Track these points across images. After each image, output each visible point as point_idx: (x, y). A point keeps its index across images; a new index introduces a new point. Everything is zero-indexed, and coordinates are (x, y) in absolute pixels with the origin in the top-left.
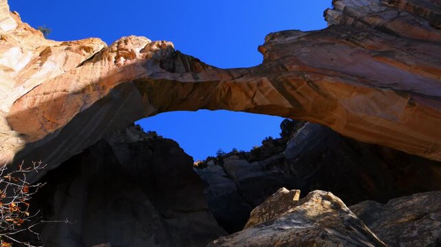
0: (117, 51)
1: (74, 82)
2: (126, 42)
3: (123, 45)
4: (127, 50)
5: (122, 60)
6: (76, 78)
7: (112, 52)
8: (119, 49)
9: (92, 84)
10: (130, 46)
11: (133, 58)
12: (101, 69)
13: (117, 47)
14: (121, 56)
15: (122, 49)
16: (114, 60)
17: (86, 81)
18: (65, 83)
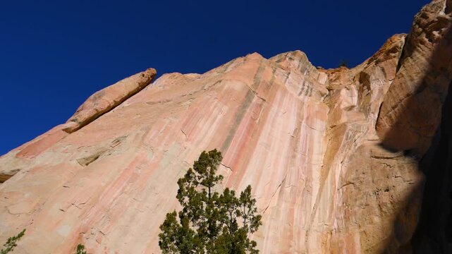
0: (424, 31)
1: (409, 83)
2: (425, 16)
3: (424, 21)
4: (433, 22)
5: (436, 33)
6: (407, 79)
7: (419, 34)
8: (424, 27)
9: (428, 73)
10: (432, 17)
11: (446, 24)
12: (423, 55)
13: (420, 27)
14: (432, 31)
15: (427, 25)
16: (427, 40)
17: (419, 75)
18: (403, 89)
